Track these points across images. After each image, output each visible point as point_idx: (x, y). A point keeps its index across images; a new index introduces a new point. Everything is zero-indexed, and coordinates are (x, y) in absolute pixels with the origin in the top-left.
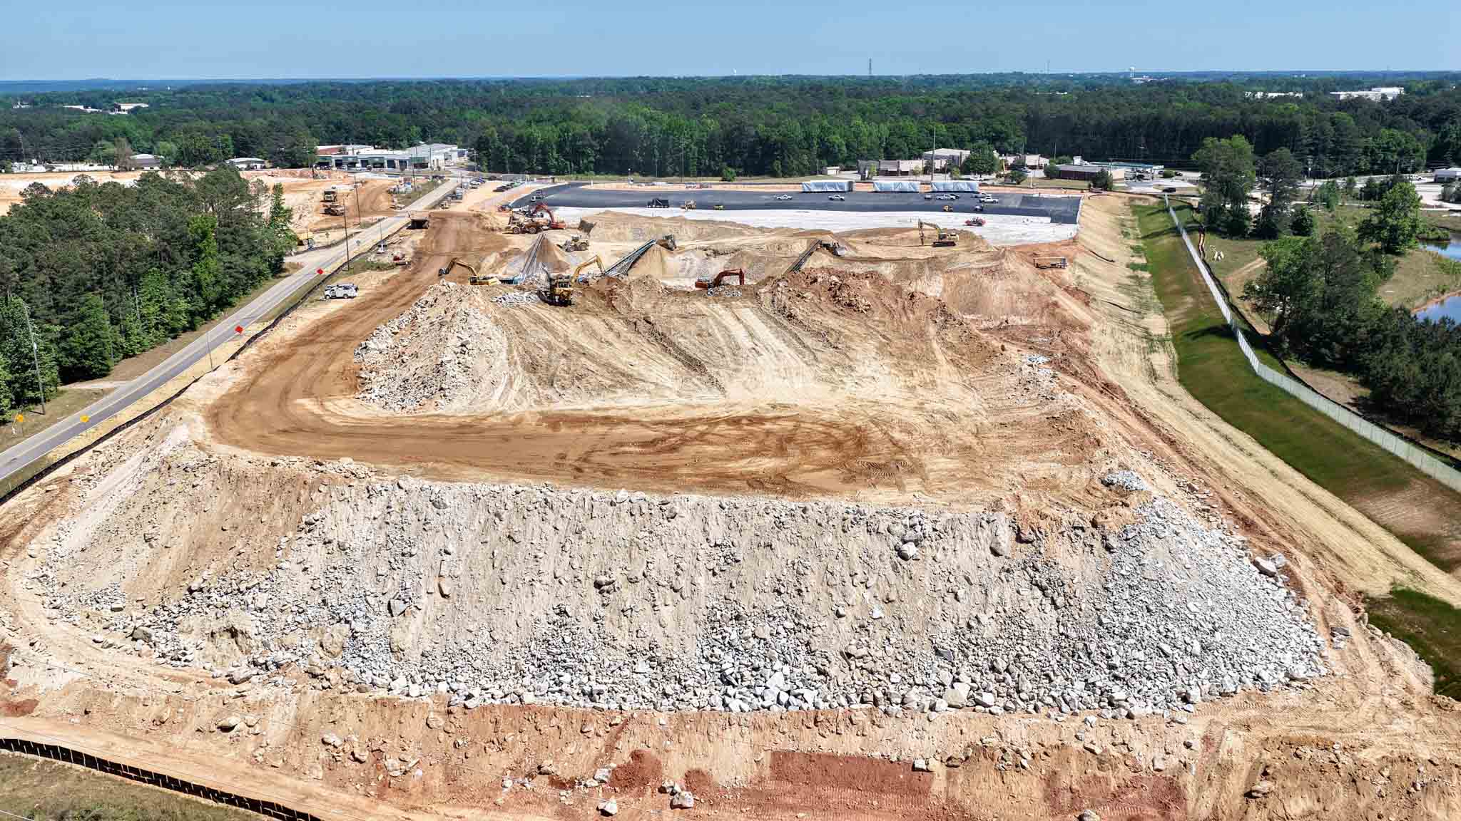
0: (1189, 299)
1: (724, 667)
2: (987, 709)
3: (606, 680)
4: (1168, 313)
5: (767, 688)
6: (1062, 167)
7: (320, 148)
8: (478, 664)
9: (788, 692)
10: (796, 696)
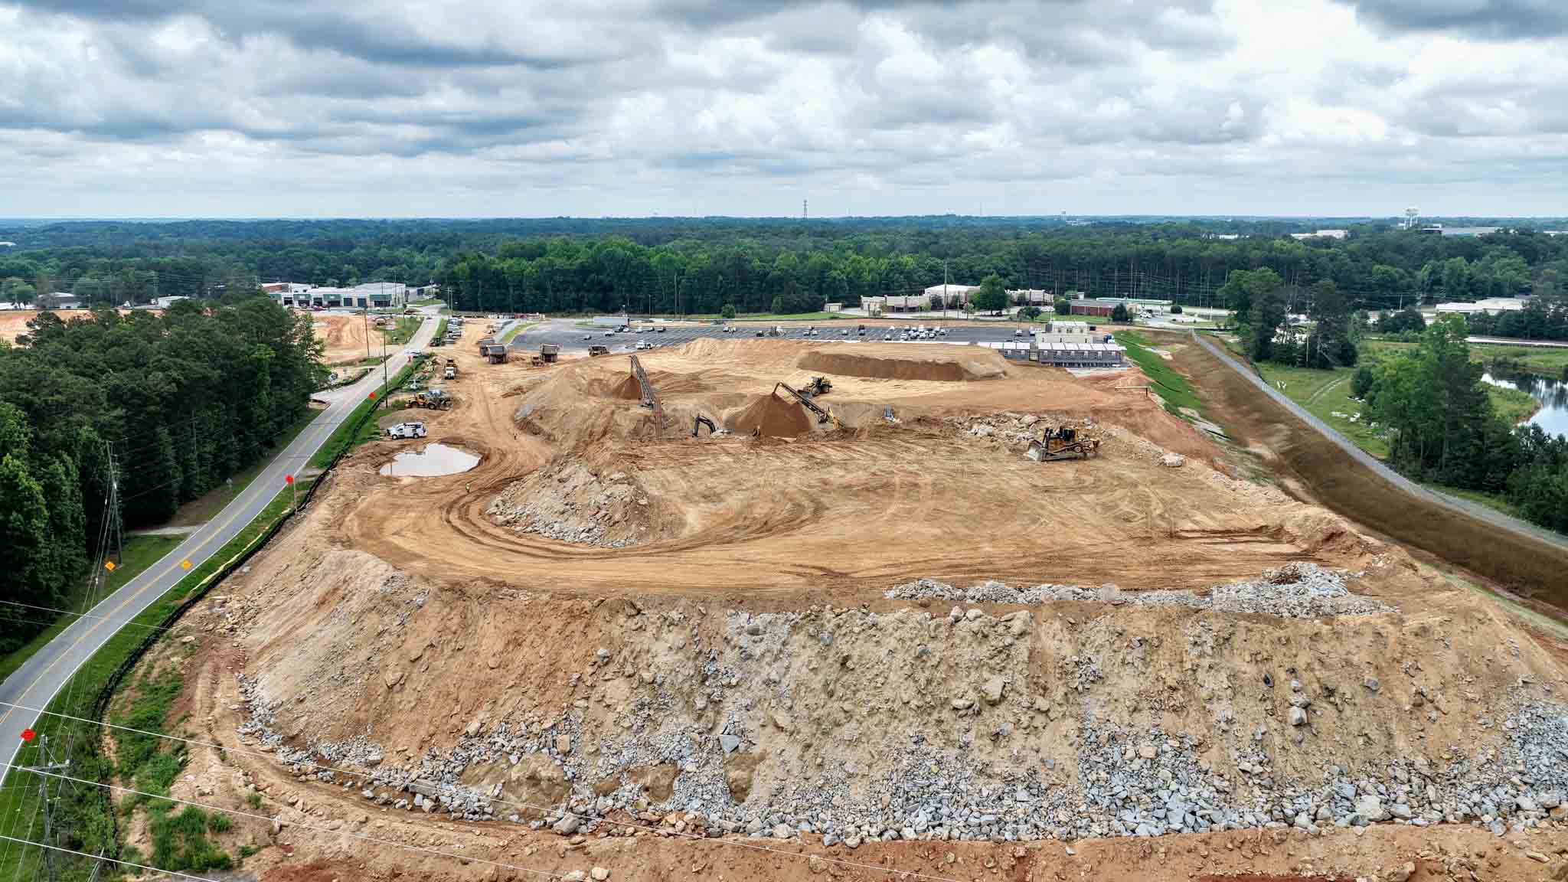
0: (1281, 426)
1: (1116, 790)
2: (1409, 822)
3: (989, 811)
4: (1268, 440)
5: (1168, 810)
6: (1073, 303)
7: (265, 285)
8: (837, 800)
9: (1193, 813)
10: (1202, 817)
